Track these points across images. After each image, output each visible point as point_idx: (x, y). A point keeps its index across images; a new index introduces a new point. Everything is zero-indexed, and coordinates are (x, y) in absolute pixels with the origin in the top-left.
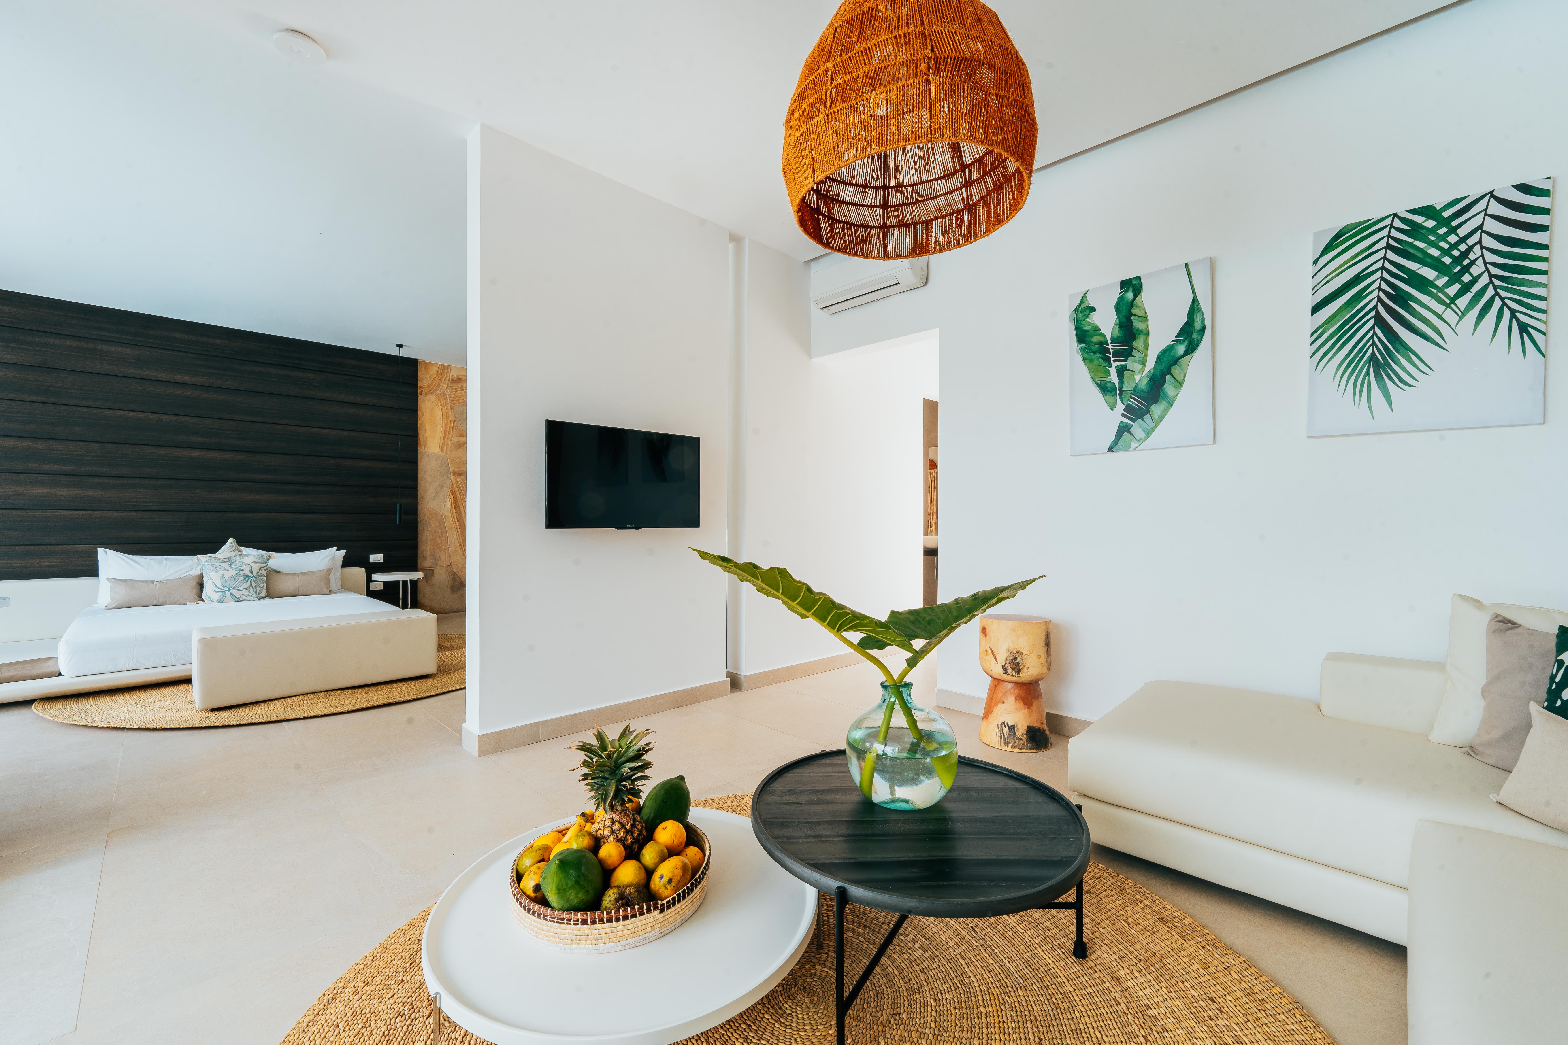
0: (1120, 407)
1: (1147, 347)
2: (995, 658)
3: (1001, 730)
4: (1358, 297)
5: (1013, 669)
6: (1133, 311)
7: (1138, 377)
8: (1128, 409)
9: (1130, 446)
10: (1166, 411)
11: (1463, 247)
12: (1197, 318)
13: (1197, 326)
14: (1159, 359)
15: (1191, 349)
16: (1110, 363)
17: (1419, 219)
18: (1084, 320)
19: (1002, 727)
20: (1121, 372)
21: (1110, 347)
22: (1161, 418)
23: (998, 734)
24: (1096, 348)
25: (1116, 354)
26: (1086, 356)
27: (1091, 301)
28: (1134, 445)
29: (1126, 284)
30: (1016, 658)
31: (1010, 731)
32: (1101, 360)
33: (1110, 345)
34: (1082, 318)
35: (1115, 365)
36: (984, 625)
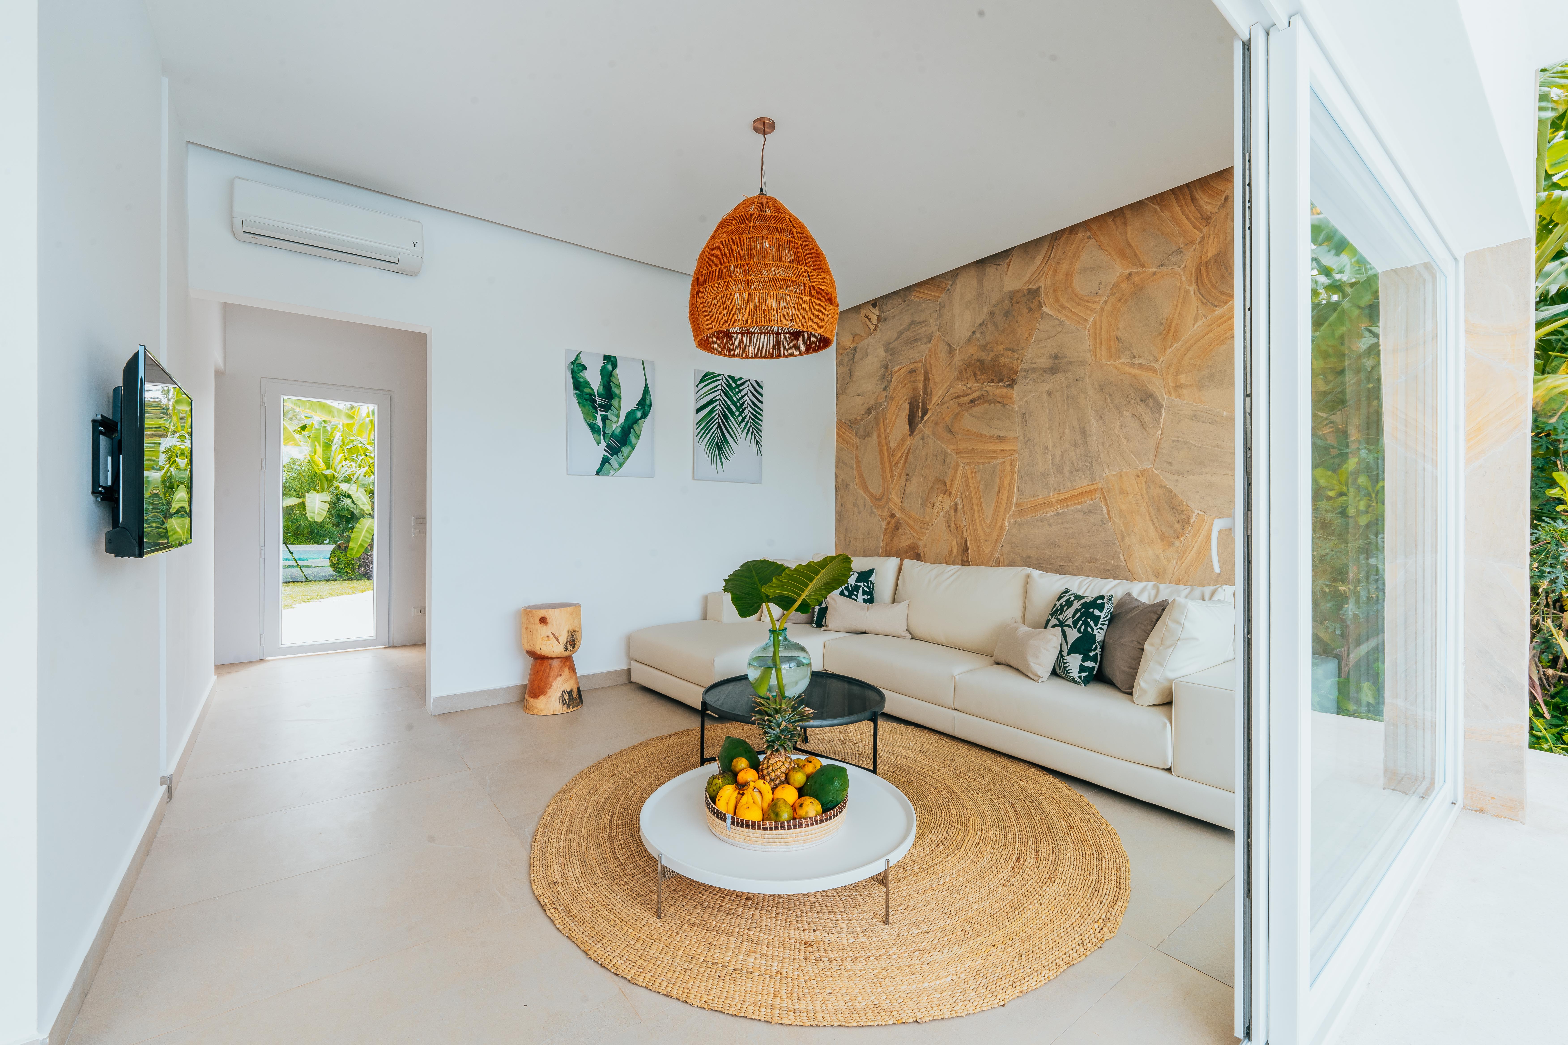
0: (603, 444)
1: (620, 407)
2: (558, 641)
3: (563, 697)
4: (712, 411)
5: (571, 645)
6: (612, 379)
7: (614, 426)
8: (609, 446)
9: (610, 473)
10: (630, 452)
11: (742, 400)
12: (648, 397)
13: (648, 402)
14: (627, 416)
15: (645, 415)
16: (597, 411)
17: (731, 381)
18: (579, 373)
19: (563, 695)
20: (604, 419)
22: (628, 457)
23: (561, 702)
24: (587, 397)
25: (601, 406)
26: (580, 401)
27: (584, 360)
28: (612, 472)
29: (607, 358)
30: (573, 636)
31: (569, 696)
32: (590, 407)
33: (597, 398)
34: (577, 372)
35: (600, 413)
36: (542, 615)
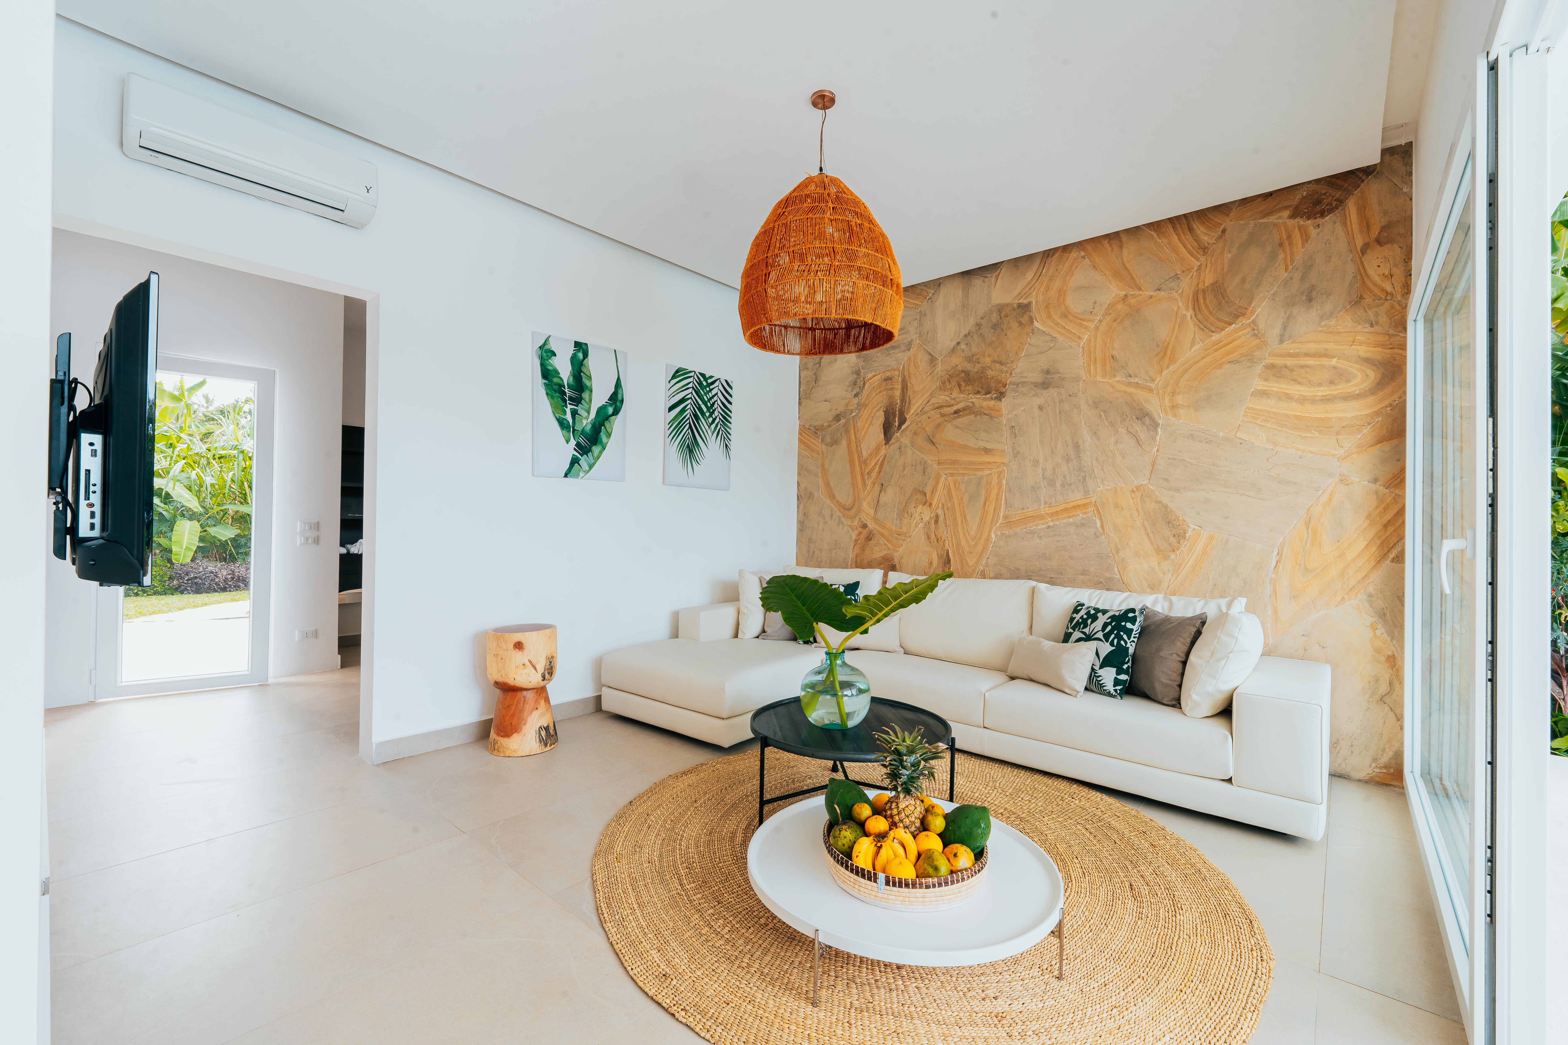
0: (573, 443)
1: (591, 401)
2: (535, 669)
3: (540, 734)
4: (683, 410)
5: (549, 673)
6: (582, 369)
7: (585, 422)
8: (578, 445)
9: (579, 475)
10: (601, 452)
11: (713, 400)
12: (620, 392)
13: (620, 397)
14: (598, 412)
15: (616, 412)
16: (566, 404)
17: (702, 379)
18: (547, 360)
19: (540, 732)
20: (574, 413)
21: (566, 390)
22: (598, 457)
23: (538, 740)
24: (556, 387)
25: (571, 399)
26: (548, 392)
27: (553, 346)
28: (582, 474)
29: (578, 345)
30: (551, 662)
31: (545, 732)
32: (560, 399)
33: (567, 389)
34: (546, 358)
35: (570, 407)
36: (517, 640)
